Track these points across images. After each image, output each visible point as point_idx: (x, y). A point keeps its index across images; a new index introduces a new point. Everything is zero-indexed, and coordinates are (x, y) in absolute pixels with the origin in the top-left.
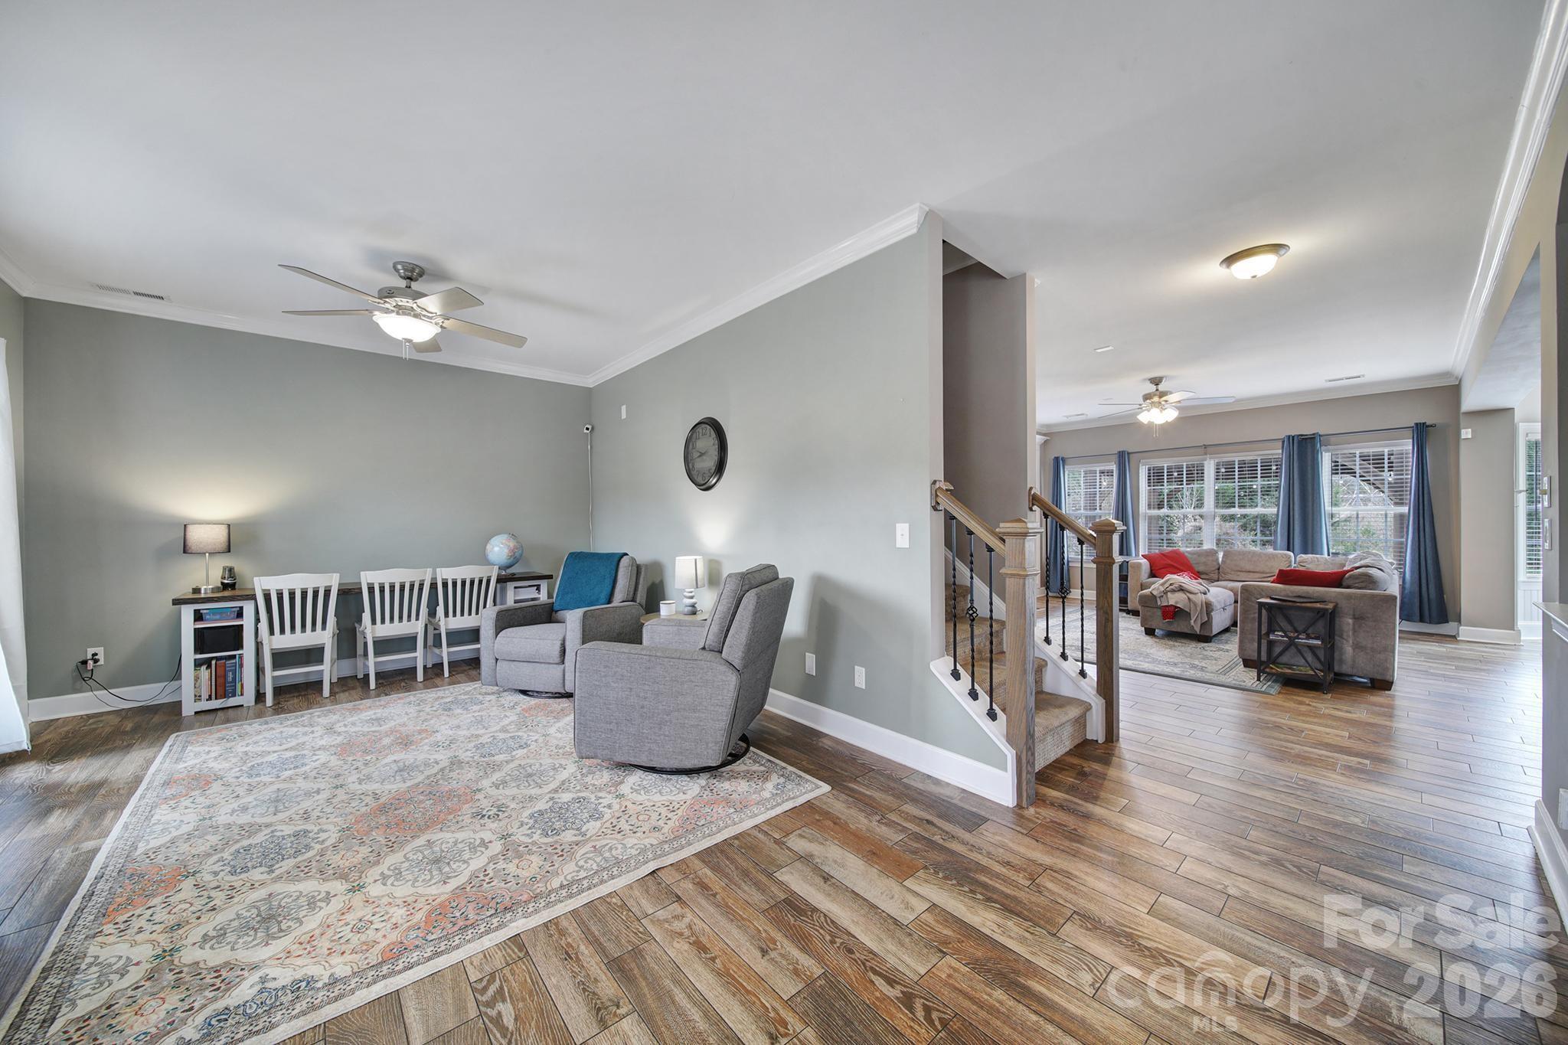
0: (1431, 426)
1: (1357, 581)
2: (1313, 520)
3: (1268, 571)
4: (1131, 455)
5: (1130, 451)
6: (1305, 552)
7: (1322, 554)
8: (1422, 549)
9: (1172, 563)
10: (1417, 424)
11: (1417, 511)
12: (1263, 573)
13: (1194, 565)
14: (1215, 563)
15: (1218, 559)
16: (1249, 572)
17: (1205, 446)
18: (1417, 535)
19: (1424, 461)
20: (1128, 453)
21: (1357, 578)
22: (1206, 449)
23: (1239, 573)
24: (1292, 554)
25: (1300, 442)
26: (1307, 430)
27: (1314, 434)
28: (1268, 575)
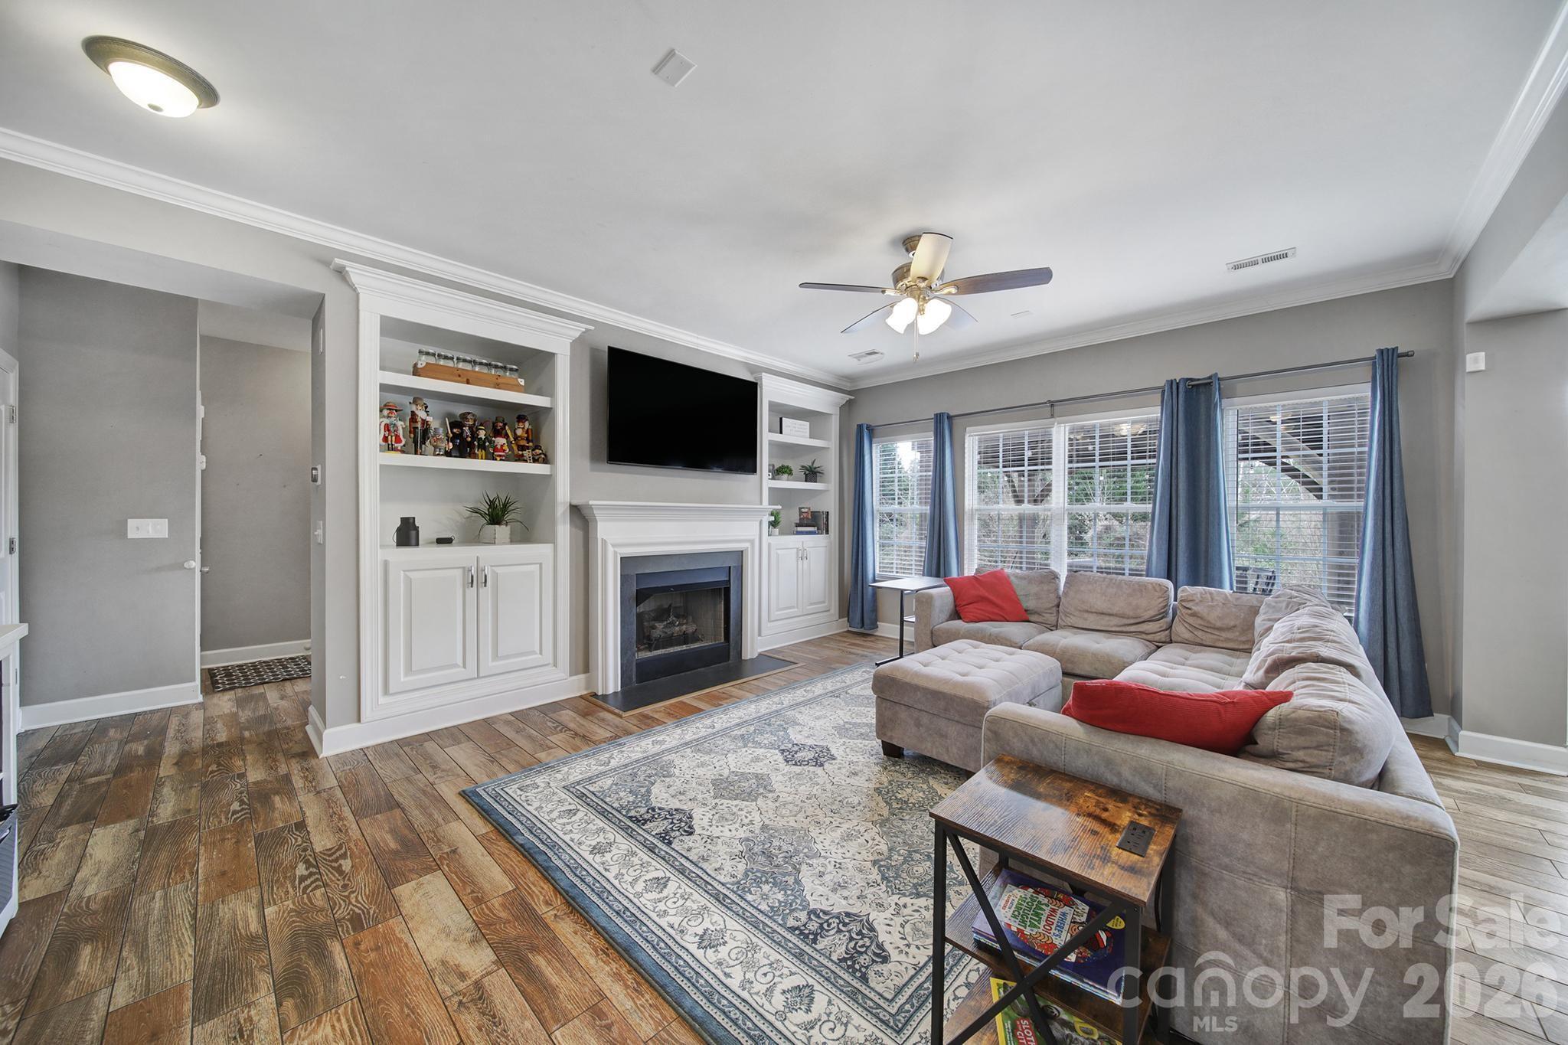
0: (1407, 355)
1: (1301, 741)
2: (1207, 524)
3: (1131, 614)
4: (956, 421)
5: (951, 414)
6: (1194, 582)
7: (1221, 587)
8: (1389, 580)
9: (986, 594)
10: (1381, 352)
11: (1381, 510)
12: (1122, 616)
13: (1022, 598)
14: (1052, 596)
15: (1057, 589)
16: (1103, 614)
17: (1052, 404)
18: (1380, 553)
19: (1395, 419)
20: (950, 418)
21: (1302, 732)
22: (1053, 408)
23: (1086, 615)
24: (1170, 585)
25: (1187, 391)
26: (1200, 373)
27: (1210, 378)
28: (1132, 621)
